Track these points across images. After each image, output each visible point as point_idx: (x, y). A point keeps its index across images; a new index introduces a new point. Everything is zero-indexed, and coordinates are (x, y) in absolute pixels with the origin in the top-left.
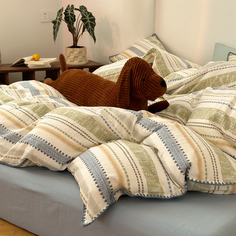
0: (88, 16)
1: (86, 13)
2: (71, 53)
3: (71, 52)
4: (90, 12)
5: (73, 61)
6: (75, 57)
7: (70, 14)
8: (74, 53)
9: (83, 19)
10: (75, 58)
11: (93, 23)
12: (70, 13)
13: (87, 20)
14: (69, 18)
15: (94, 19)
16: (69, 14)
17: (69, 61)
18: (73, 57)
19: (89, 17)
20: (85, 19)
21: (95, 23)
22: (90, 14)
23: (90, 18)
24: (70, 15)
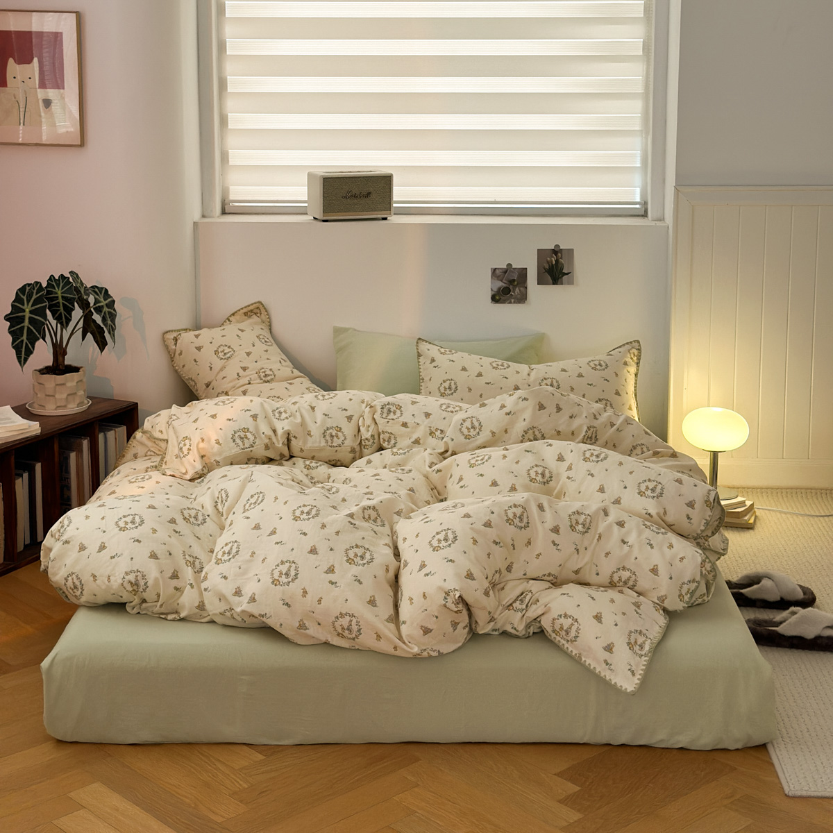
0: (102, 296)
1: (96, 290)
2: (57, 387)
3: (57, 385)
4: (102, 288)
5: (65, 406)
6: (68, 395)
7: (60, 297)
8: (69, 384)
9: (97, 305)
10: (69, 397)
11: (112, 311)
12: (62, 297)
13: (103, 306)
14: (59, 307)
15: (114, 302)
16: (57, 297)
17: (55, 407)
18: (64, 396)
19: (105, 300)
20: (99, 306)
21: (115, 310)
22: (103, 291)
23: (107, 301)
24: (60, 300)
